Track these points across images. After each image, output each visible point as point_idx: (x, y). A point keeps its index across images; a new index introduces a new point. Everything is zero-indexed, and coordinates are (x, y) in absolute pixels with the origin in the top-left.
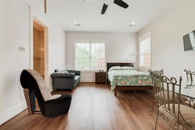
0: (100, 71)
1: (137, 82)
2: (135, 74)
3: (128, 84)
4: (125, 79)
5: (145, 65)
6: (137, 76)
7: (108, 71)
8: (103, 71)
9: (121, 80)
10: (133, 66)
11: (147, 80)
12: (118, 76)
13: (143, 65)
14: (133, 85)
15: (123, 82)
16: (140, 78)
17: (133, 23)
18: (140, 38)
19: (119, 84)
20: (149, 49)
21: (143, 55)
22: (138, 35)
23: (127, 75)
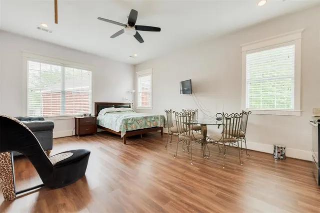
0: (85, 115)
1: (146, 124)
2: (144, 116)
3: (139, 128)
4: (135, 121)
5: (144, 106)
6: (146, 118)
7: (97, 115)
8: (90, 115)
9: (131, 124)
10: (130, 107)
11: (154, 121)
12: (128, 119)
13: (141, 106)
14: (143, 128)
15: (133, 125)
16: (149, 120)
17: (136, 55)
18: (138, 73)
19: (130, 129)
20: (149, 87)
21: (141, 94)
22: (135, 68)
23: (137, 118)
